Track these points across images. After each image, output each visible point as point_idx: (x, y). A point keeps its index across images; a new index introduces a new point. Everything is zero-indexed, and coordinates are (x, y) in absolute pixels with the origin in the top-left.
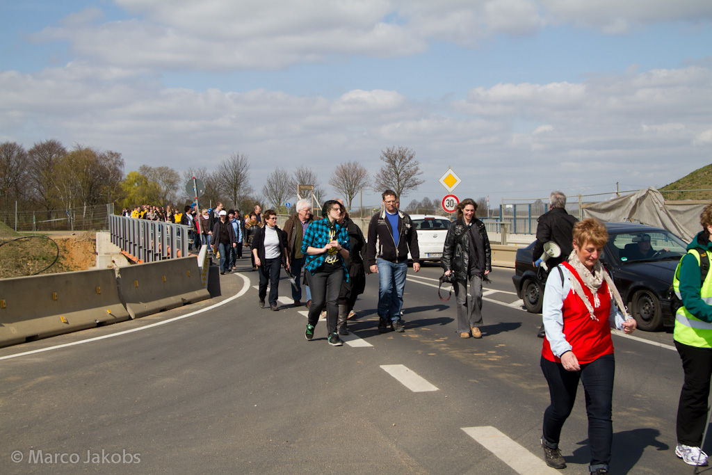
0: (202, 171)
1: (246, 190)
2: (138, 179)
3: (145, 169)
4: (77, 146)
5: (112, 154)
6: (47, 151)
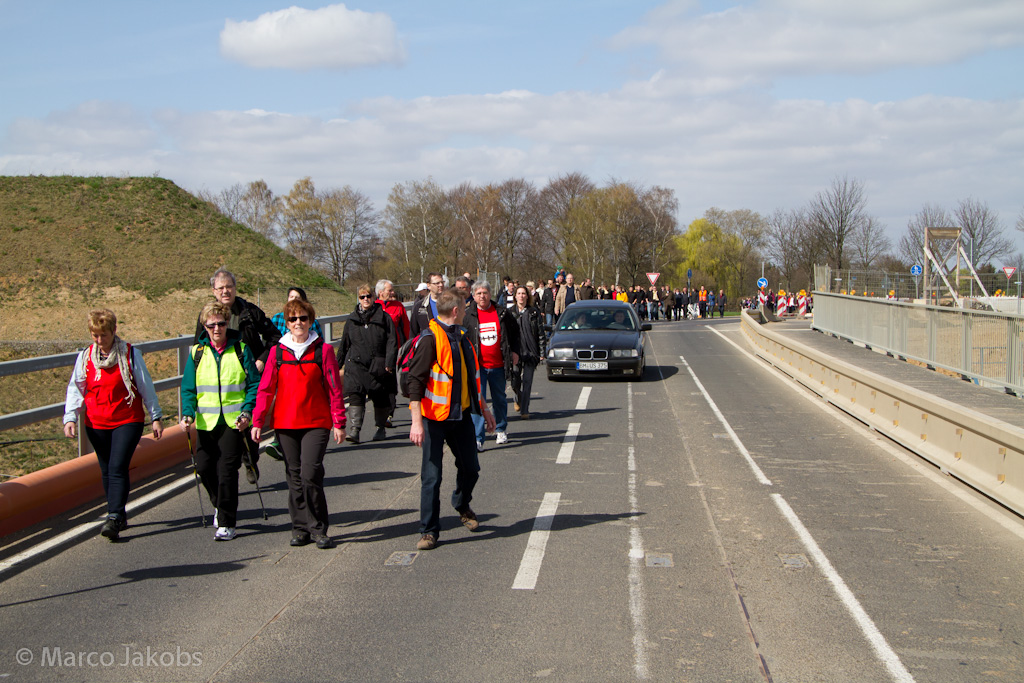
0: (797, 213)
1: (878, 245)
2: (707, 231)
3: (713, 213)
4: (611, 181)
5: (659, 190)
6: (566, 190)
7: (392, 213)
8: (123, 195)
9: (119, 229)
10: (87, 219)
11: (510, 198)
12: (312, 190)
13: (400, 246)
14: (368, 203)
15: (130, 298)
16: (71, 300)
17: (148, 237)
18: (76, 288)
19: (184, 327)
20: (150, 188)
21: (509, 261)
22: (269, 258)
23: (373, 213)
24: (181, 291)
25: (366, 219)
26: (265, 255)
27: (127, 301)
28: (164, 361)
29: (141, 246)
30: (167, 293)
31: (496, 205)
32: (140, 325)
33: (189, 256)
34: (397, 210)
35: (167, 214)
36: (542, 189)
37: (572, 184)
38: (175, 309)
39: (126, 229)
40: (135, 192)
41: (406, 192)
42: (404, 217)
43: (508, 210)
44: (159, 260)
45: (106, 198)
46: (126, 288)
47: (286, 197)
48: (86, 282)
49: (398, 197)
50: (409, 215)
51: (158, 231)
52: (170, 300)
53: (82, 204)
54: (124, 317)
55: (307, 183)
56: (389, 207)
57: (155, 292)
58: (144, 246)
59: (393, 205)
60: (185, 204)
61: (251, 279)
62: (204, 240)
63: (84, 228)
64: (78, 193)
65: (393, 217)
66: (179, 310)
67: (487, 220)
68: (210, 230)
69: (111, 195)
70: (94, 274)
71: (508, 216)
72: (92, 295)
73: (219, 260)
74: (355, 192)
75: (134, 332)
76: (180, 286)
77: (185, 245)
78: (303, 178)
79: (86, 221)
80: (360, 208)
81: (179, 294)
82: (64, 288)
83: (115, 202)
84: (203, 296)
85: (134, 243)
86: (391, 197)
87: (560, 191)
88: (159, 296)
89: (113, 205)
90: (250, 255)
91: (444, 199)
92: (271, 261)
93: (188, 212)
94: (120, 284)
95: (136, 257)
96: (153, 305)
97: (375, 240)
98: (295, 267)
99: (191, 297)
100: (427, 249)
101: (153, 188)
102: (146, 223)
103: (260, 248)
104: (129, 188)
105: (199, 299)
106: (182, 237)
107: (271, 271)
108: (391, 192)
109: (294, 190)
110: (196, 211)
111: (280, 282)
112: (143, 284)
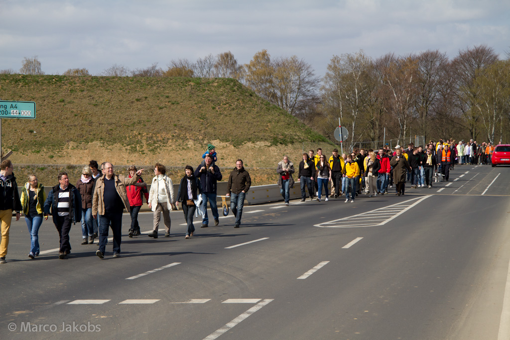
6: (473, 60)
7: (331, 79)
8: (213, 89)
9: (214, 108)
10: (196, 102)
11: (426, 66)
12: (268, 60)
13: (335, 105)
14: (310, 70)
15: (225, 146)
16: (195, 146)
17: (229, 113)
18: (196, 140)
19: (254, 162)
20: (227, 85)
21: (423, 118)
22: (293, 125)
23: (313, 78)
24: (251, 143)
25: (308, 82)
26: (291, 123)
27: (224, 147)
28: (258, 177)
29: (227, 118)
30: (243, 144)
31: (416, 73)
32: (232, 160)
33: (252, 124)
34: (335, 77)
35: (238, 100)
36: (453, 59)
37: (479, 56)
38: (248, 152)
39: (217, 108)
40: (219, 87)
41: (342, 62)
42: (340, 83)
43: (424, 77)
44: (237, 126)
45: (204, 90)
46: (222, 140)
47: (247, 66)
48: (201, 137)
49: (335, 67)
50: (343, 80)
51: (233, 109)
52: (245, 147)
53: (192, 94)
54: (223, 156)
55: (264, 54)
56: (328, 74)
57: (237, 143)
58: (228, 117)
59: (332, 73)
60: (247, 94)
61: (286, 136)
62: (259, 114)
63: (195, 107)
64: (189, 87)
65: (331, 83)
66: (251, 153)
67: (407, 85)
68: (261, 109)
69: (207, 88)
70: (204, 133)
71: (424, 82)
72: (205, 144)
73: (268, 126)
74: (300, 60)
75: (229, 164)
76: (249, 140)
77: (249, 117)
78: (261, 51)
79: (196, 104)
80: (304, 74)
81: (250, 144)
82: (190, 140)
83: (209, 92)
84: (262, 145)
85: (222, 116)
86: (330, 66)
87: (468, 61)
88: (239, 145)
89: (208, 94)
90: (283, 123)
91: (372, 67)
92: (294, 126)
93: (248, 98)
94: (219, 138)
95: (225, 124)
96: (237, 150)
97: (314, 99)
98: (306, 130)
99: (256, 146)
100: (358, 107)
101: (229, 84)
102: (227, 105)
103: (288, 119)
104: (216, 84)
105: (260, 147)
106: (247, 113)
107: (295, 132)
108: (330, 62)
109: (253, 60)
110: (252, 98)
111: (301, 138)
112: (230, 138)
